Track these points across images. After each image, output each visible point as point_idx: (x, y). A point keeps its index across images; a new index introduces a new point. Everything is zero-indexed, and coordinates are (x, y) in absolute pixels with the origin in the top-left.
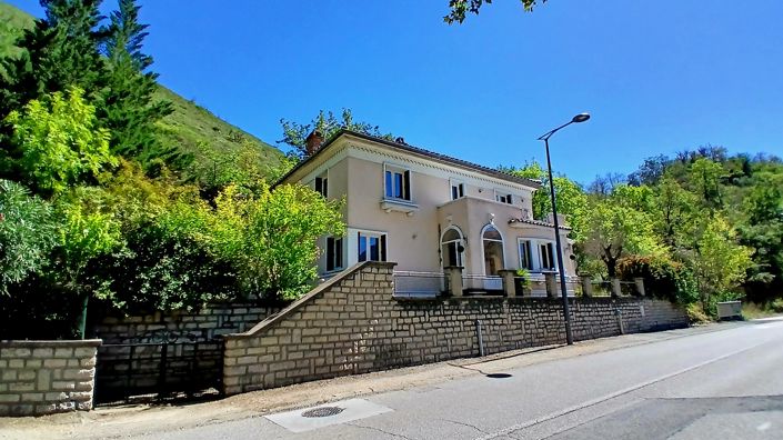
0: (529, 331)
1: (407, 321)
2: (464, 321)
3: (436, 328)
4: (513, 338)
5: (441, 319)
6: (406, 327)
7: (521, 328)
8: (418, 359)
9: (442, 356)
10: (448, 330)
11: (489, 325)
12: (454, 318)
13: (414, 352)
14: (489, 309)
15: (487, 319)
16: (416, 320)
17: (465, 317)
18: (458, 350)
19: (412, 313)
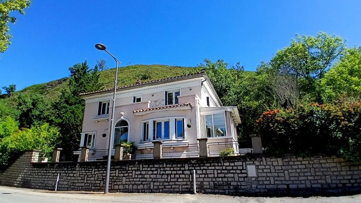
0: (89, 182)
1: (34, 172)
2: (54, 173)
3: (42, 175)
4: (77, 185)
5: (45, 172)
6: (32, 174)
7: (84, 180)
8: (33, 187)
9: (41, 187)
10: (46, 177)
11: (65, 176)
12: (50, 171)
13: (33, 184)
14: (68, 168)
15: (65, 173)
16: (36, 171)
17: (55, 172)
18: (48, 186)
19: (36, 169)
